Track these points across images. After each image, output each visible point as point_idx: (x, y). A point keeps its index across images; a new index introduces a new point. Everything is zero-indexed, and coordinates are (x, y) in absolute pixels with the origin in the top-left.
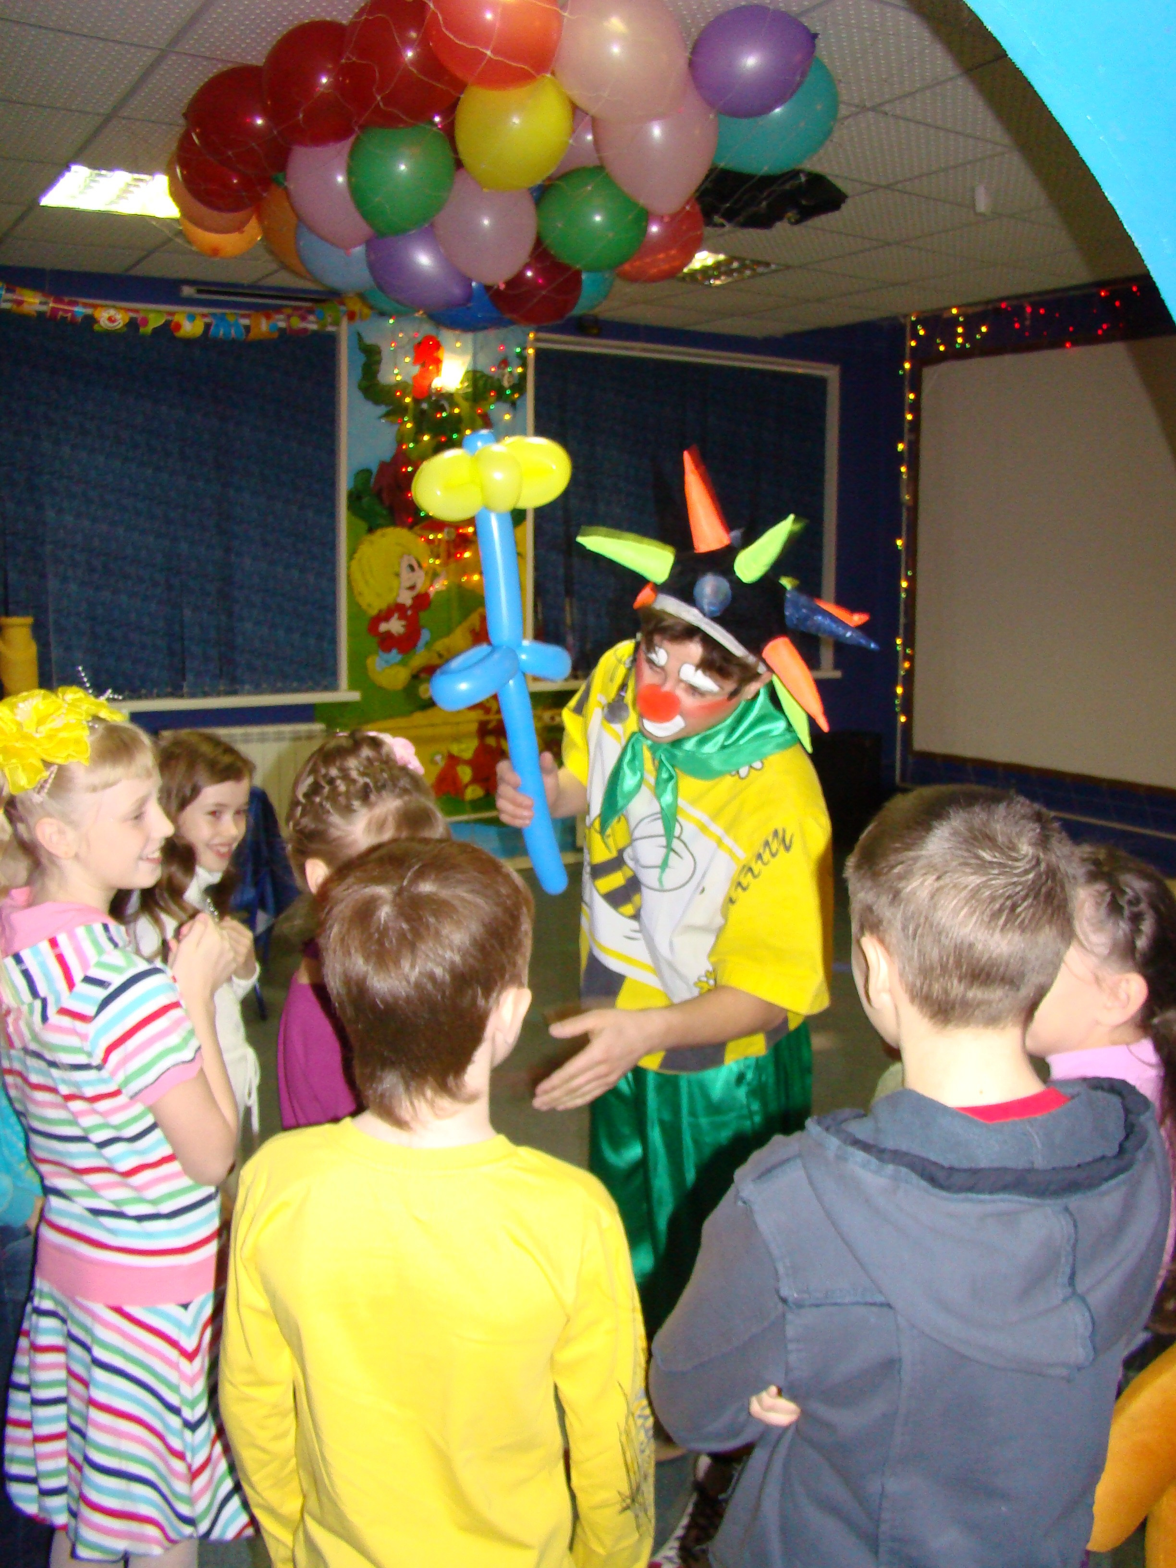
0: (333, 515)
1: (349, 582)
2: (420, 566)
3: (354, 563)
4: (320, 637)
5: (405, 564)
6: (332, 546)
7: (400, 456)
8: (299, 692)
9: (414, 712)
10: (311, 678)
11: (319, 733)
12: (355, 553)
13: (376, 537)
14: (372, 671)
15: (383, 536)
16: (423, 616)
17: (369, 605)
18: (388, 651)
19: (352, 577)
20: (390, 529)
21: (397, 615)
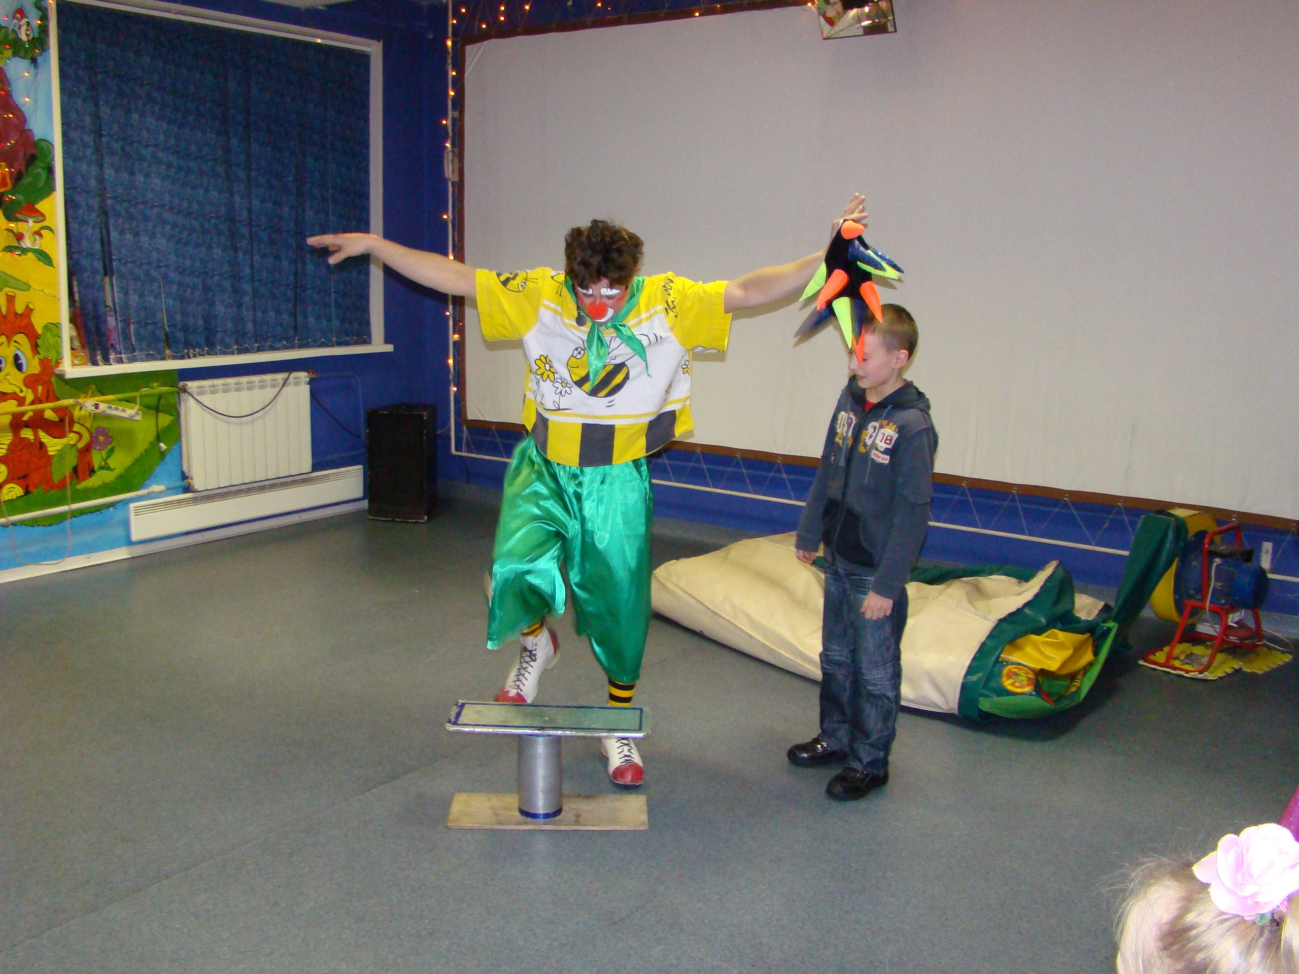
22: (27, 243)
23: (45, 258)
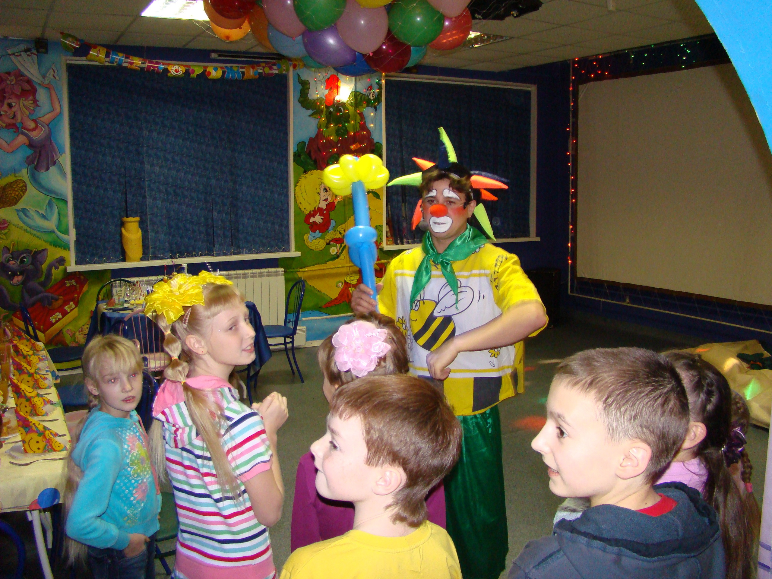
0: (287, 165)
1: (295, 197)
3: (297, 188)
4: (281, 226)
5: (322, 188)
6: (286, 180)
7: (319, 135)
8: (271, 252)
9: (327, 262)
10: (277, 245)
11: (281, 273)
12: (298, 183)
13: (308, 175)
14: (307, 241)
15: (312, 174)
16: (332, 214)
17: (305, 209)
18: (314, 231)
19: (296, 195)
20: (315, 171)
21: (319, 213)
23: (377, 196)
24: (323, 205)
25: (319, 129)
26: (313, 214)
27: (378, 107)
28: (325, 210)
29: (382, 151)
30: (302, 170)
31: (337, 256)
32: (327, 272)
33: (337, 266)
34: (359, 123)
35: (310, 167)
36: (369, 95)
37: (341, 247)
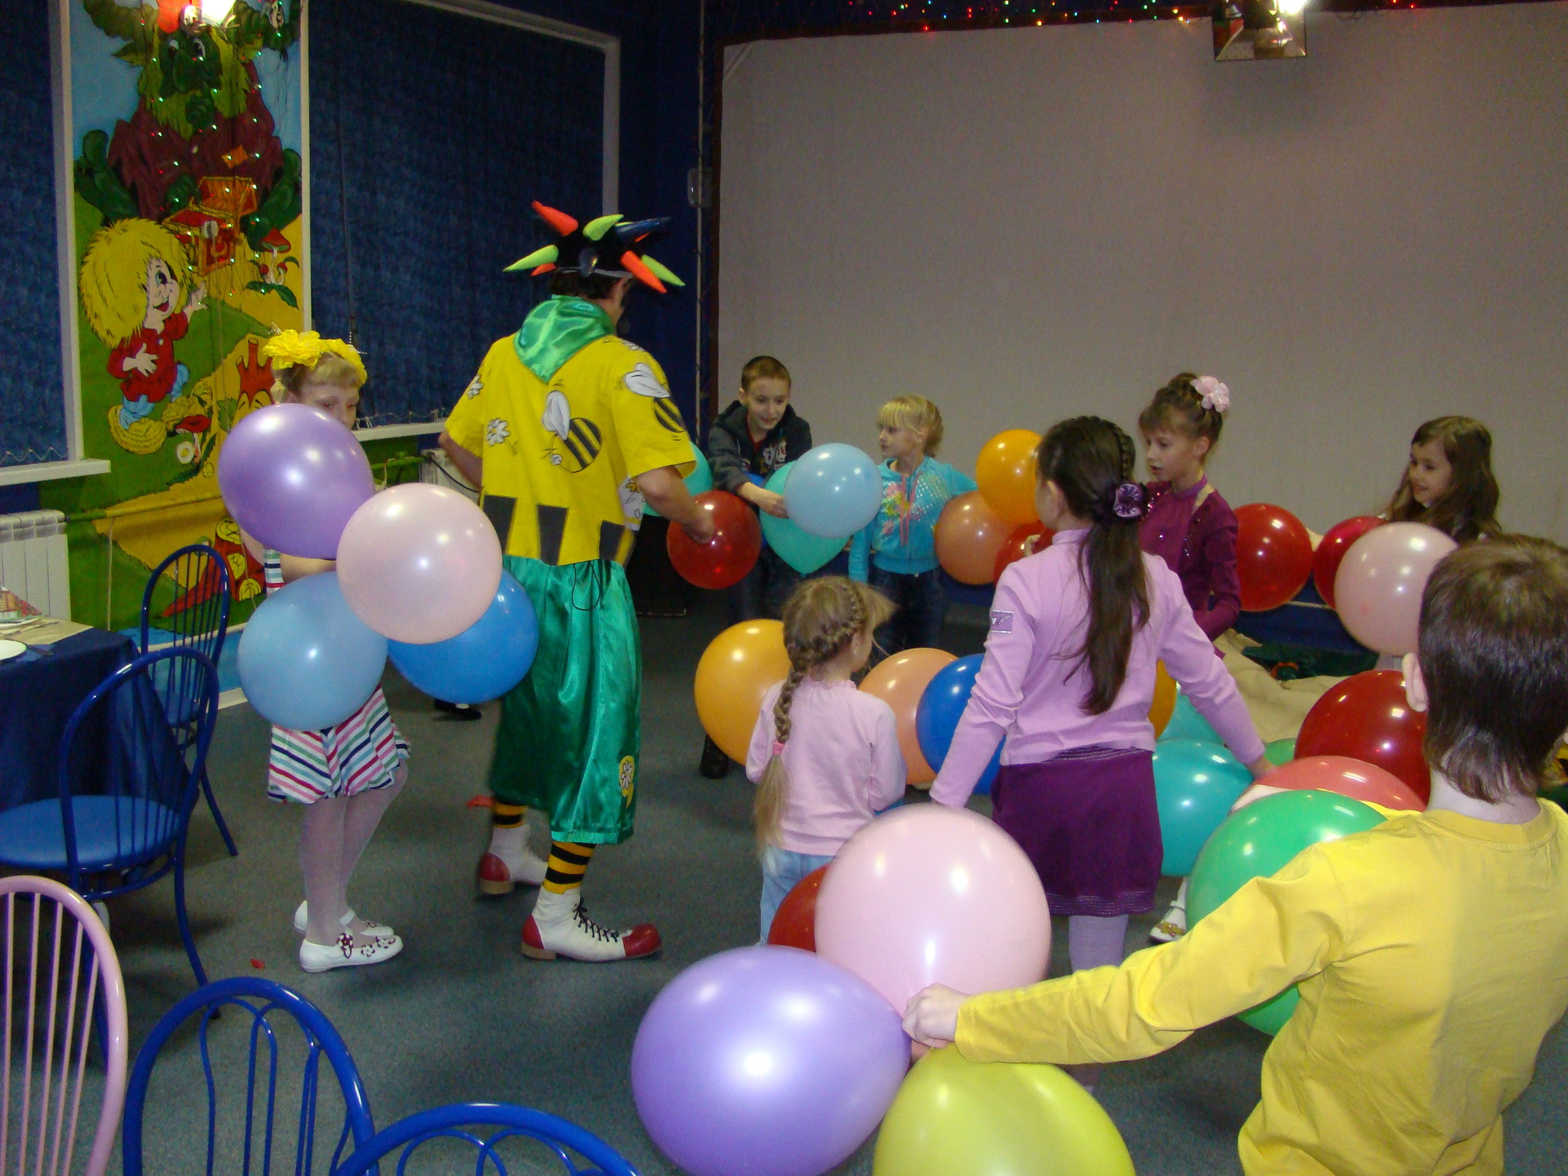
1: (80, 297)
2: (173, 276)
3: (85, 269)
4: (40, 383)
5: (153, 272)
6: (50, 244)
7: (143, 114)
8: (15, 463)
9: (169, 484)
10: (32, 443)
11: (57, 525)
12: (87, 254)
13: (113, 232)
14: (116, 429)
15: (124, 231)
16: (179, 346)
17: (108, 332)
18: (134, 398)
19: (84, 291)
20: (134, 221)
21: (145, 346)
22: (271, 278)
23: (289, 297)
24: (156, 322)
25: (143, 98)
26: (129, 348)
27: (290, 51)
28: (164, 334)
29: (300, 175)
30: (99, 215)
31: (196, 468)
32: (170, 514)
33: (200, 497)
34: (246, 92)
35: (121, 209)
36: (268, 13)
37: (203, 440)
